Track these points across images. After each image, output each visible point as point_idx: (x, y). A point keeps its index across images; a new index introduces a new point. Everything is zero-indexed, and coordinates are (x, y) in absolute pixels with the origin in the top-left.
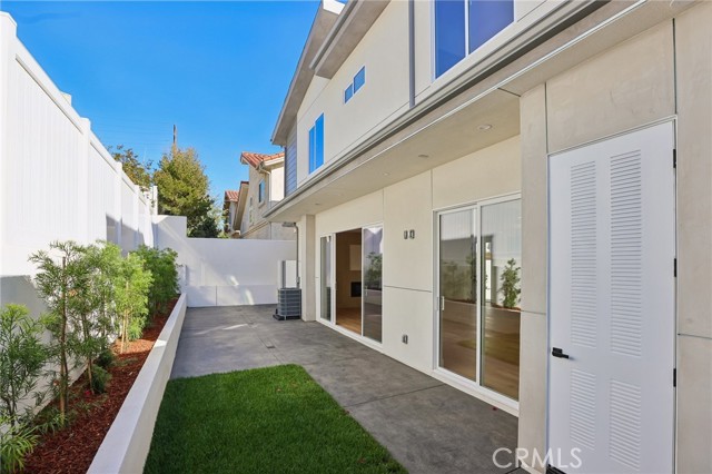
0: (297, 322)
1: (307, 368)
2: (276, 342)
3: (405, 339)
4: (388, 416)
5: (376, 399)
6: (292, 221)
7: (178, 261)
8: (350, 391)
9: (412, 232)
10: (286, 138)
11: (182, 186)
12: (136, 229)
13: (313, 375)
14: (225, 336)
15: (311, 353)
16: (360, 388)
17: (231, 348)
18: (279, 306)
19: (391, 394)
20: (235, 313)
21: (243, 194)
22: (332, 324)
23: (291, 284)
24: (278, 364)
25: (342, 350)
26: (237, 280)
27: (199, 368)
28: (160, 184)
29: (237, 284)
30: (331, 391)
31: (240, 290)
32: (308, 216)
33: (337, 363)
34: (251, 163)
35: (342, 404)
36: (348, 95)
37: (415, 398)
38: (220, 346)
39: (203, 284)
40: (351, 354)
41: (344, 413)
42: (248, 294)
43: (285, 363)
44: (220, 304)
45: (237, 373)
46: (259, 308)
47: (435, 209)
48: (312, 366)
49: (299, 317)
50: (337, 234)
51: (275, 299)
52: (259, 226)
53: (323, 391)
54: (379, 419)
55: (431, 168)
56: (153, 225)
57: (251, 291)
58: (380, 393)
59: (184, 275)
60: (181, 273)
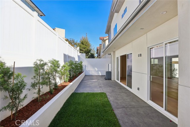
0: (110, 81)
1: (107, 94)
2: (102, 85)
3: (138, 89)
4: (126, 114)
5: (124, 107)
6: (110, 53)
7: (83, 64)
8: (117, 103)
9: (141, 54)
10: (109, 32)
11: (84, 46)
12: (73, 57)
13: (108, 97)
14: (91, 83)
15: (110, 90)
16: (121, 103)
17: (90, 86)
18: (106, 76)
19: (130, 107)
20: (96, 77)
21: (100, 47)
22: (119, 82)
23: (110, 70)
24: (100, 92)
25: (119, 90)
26: (97, 68)
27: (81, 91)
28: (80, 46)
29: (97, 70)
30: (111, 102)
31: (98, 71)
32: (113, 51)
33: (117, 94)
34: (102, 39)
35: (113, 107)
36: (123, 16)
37: (138, 110)
38: (88, 85)
39: (89, 70)
40: (122, 91)
41: (112, 110)
42: (100, 72)
43: (102, 92)
44: (93, 75)
45: (88, 93)
46: (102, 76)
47: (148, 46)
48: (109, 94)
49: (111, 79)
50: (121, 56)
51: (105, 74)
52: (103, 55)
53: (109, 102)
54: (123, 114)
55: (146, 33)
56: (78, 55)
57: (101, 72)
58: (126, 106)
59: (85, 67)
60: (84, 67)
